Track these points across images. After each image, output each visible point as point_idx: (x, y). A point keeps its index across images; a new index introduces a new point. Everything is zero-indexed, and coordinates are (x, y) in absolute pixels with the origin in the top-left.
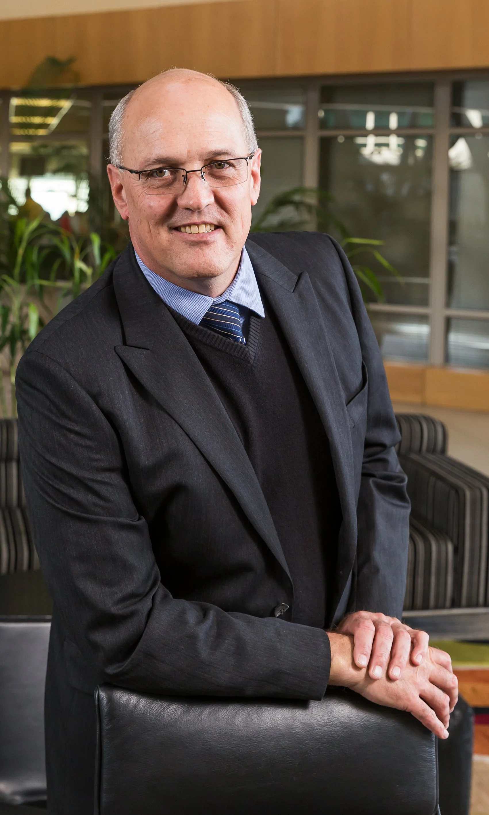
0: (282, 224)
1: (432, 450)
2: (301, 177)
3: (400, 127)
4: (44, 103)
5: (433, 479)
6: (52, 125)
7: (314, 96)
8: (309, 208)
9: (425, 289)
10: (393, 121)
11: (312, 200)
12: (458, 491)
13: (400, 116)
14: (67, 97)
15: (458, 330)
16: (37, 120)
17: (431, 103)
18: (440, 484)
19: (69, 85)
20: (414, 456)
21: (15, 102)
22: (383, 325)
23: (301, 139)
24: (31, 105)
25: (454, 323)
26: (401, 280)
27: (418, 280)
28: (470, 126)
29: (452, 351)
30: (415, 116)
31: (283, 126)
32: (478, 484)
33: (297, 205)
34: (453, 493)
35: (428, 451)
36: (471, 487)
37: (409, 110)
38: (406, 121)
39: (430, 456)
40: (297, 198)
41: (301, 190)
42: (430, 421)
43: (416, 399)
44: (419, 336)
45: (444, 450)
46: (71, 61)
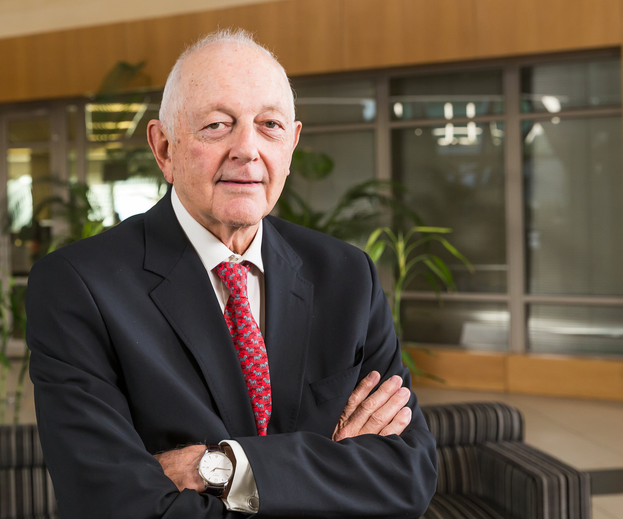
0: (356, 217)
1: (509, 437)
2: (374, 169)
3: (478, 115)
4: (117, 108)
5: (509, 468)
6: (130, 129)
7: (384, 88)
8: (383, 200)
9: (503, 275)
10: (471, 111)
11: (386, 192)
12: (534, 478)
13: (478, 105)
14: (140, 101)
15: (538, 315)
16: (110, 125)
17: (500, 91)
18: (516, 472)
19: (143, 89)
20: (490, 445)
21: (90, 108)
22: (463, 313)
23: (372, 132)
24: (104, 111)
25: (533, 309)
26: (471, 268)
27: (495, 267)
28: (544, 110)
29: (534, 337)
30: (492, 104)
31: (361, 120)
32: (555, 471)
33: (370, 197)
34: (530, 481)
35: (505, 439)
36: (548, 474)
37: (486, 99)
38: (483, 109)
39: (507, 445)
40: (370, 190)
41: (375, 182)
42: (506, 408)
43: (498, 386)
44: (499, 323)
45: (521, 438)
46: (142, 65)
